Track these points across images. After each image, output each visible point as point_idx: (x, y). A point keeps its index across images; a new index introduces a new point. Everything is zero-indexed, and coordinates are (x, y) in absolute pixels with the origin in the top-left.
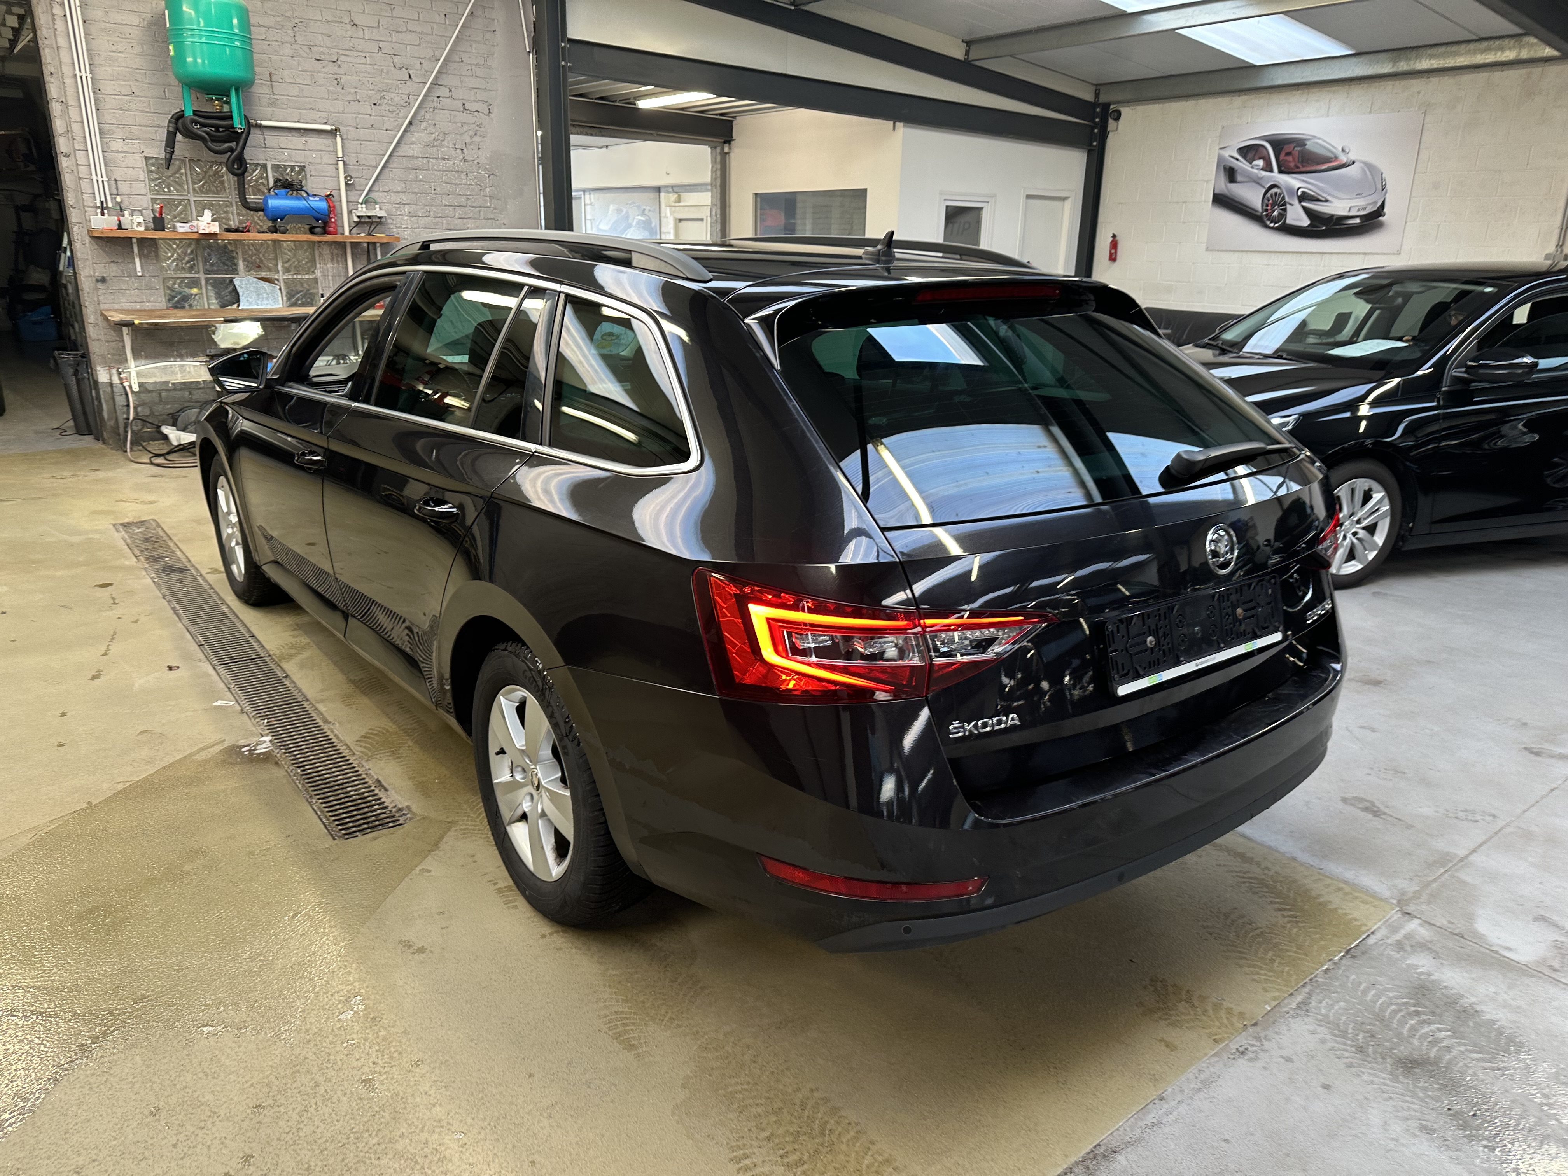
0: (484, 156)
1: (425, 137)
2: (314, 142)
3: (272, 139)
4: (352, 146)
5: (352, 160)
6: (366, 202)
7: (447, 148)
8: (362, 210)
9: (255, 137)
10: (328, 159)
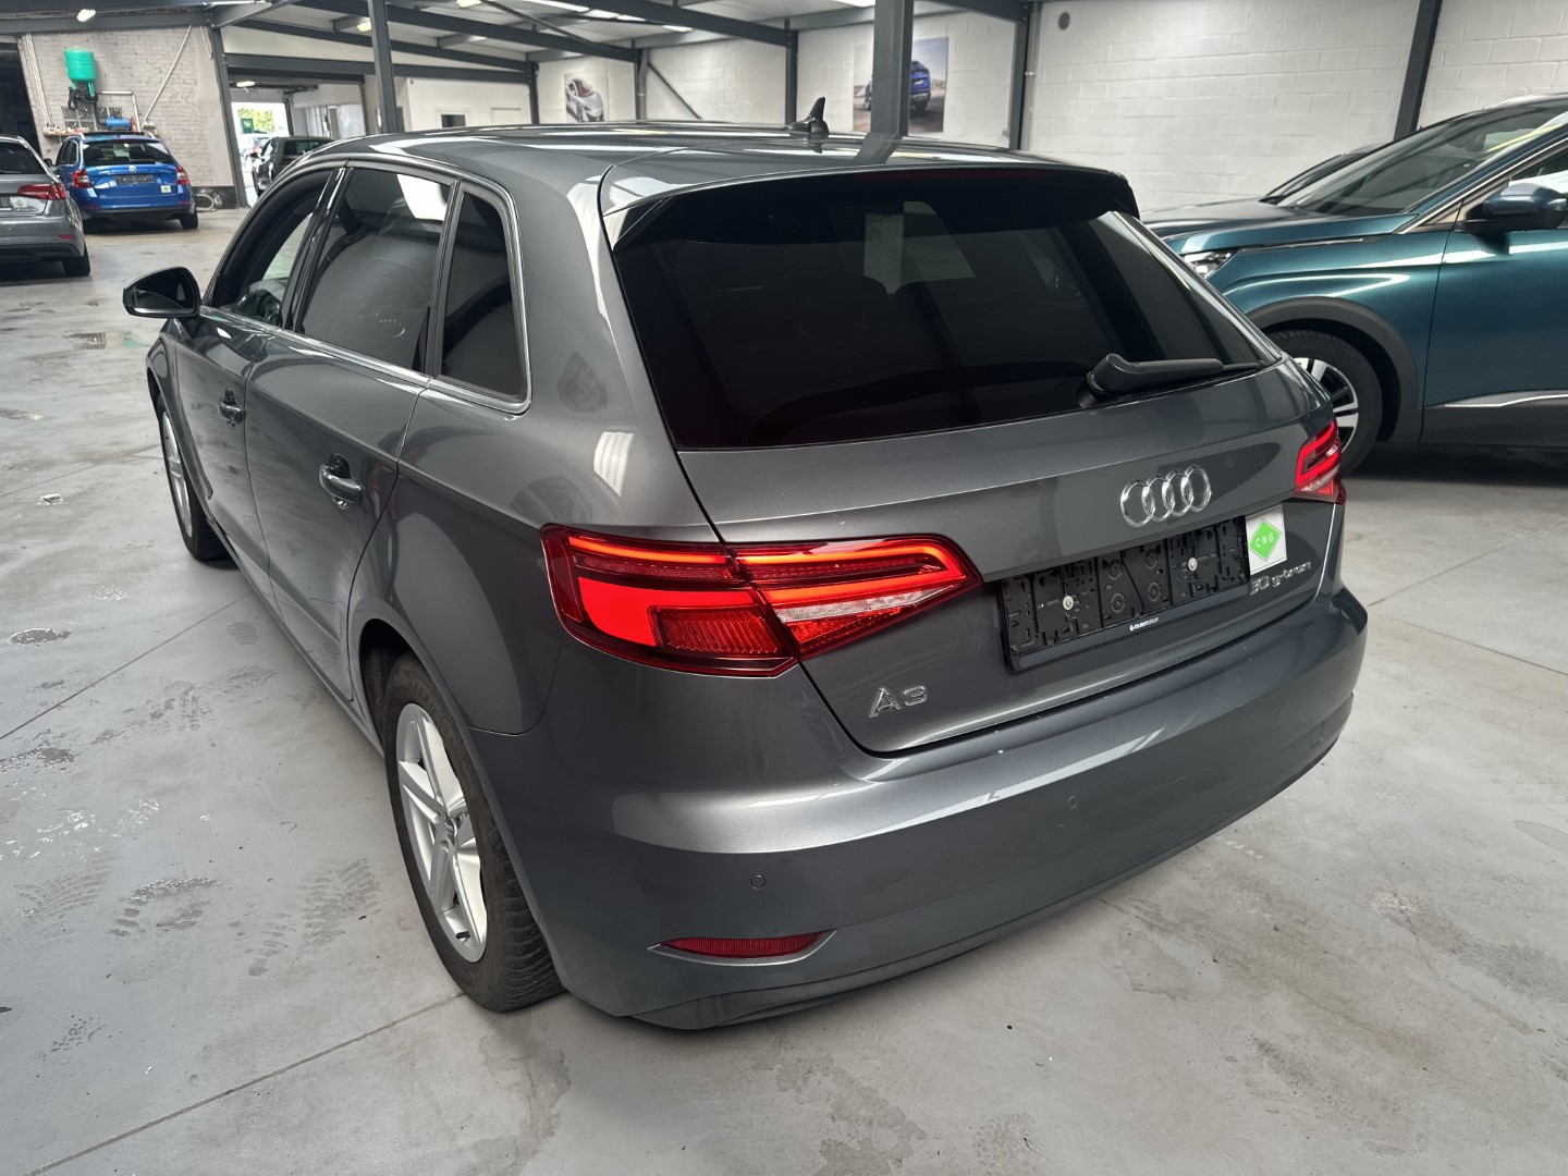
0: (195, 101)
1: (170, 95)
2: (123, 98)
3: (108, 98)
4: (139, 99)
5: (139, 105)
6: (147, 120)
7: (179, 98)
8: (145, 123)
9: (100, 97)
10: (130, 104)
